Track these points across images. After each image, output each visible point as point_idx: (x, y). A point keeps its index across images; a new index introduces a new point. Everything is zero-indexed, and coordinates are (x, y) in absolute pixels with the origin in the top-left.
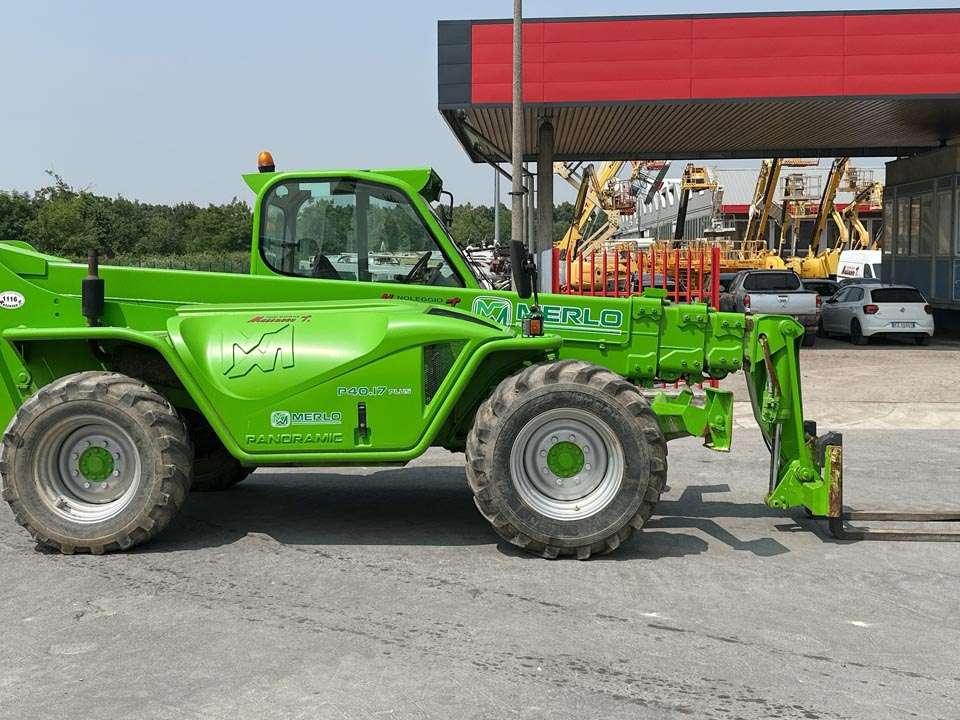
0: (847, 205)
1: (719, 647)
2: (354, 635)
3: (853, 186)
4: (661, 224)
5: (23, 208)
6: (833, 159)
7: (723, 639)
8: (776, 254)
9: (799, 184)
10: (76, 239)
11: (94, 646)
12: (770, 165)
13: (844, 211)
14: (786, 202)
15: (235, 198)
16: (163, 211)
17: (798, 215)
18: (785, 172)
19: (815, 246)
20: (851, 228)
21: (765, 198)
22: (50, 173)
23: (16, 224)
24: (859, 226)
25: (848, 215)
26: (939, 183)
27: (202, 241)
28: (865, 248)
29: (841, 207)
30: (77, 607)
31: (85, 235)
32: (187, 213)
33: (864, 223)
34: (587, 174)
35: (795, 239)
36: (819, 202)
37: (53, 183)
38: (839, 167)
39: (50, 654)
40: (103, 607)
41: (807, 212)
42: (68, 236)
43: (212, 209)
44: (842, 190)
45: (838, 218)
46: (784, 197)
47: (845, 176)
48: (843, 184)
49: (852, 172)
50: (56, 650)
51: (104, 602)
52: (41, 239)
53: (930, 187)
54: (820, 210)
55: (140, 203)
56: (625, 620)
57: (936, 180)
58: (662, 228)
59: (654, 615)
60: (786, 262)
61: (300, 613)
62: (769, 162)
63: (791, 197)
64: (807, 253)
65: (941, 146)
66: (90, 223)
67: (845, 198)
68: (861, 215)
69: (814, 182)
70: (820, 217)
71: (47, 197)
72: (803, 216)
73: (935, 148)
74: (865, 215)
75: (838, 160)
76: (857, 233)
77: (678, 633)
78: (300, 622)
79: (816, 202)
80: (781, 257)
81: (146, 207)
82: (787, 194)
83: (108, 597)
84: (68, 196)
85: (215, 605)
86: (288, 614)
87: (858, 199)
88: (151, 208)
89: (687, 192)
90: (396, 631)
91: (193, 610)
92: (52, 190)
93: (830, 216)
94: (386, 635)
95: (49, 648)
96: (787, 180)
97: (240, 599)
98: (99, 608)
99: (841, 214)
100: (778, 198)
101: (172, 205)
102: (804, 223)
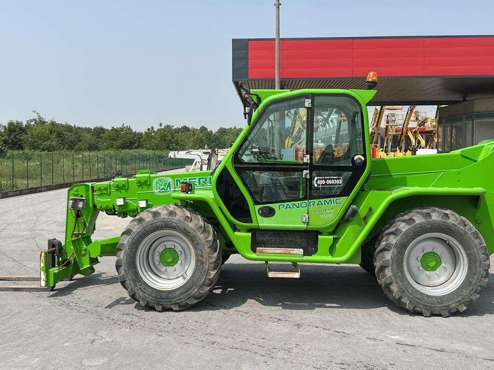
0: (414, 128)
1: (438, 355)
2: (244, 352)
3: (417, 119)
4: (327, 137)
5: (21, 129)
6: (408, 106)
7: (438, 350)
8: (382, 151)
9: (393, 118)
10: (47, 143)
11: (106, 360)
12: (379, 109)
13: (413, 131)
14: (387, 126)
15: (123, 124)
16: (88, 130)
17: (392, 133)
18: (386, 112)
19: (400, 147)
20: (416, 138)
21: (377, 125)
22: (35, 112)
23: (18, 137)
24: (420, 138)
25: (415, 132)
26: (466, 118)
27: (108, 144)
28: (423, 148)
29: (411, 129)
30: (90, 336)
31: (51, 141)
32: (100, 131)
33: (422, 136)
34: (296, 113)
35: (390, 144)
36: (402, 127)
37: (35, 117)
38: (411, 110)
39: (83, 366)
40: (104, 337)
41: (396, 131)
42: (43, 142)
43: (113, 129)
44: (412, 121)
45: (410, 134)
46: (386, 124)
47: (413, 115)
48: (413, 118)
49: (417, 112)
50: (86, 362)
51: (103, 333)
52: (30, 143)
53: (461, 119)
54: (402, 130)
55: (76, 126)
56: (382, 340)
57: (464, 116)
58: (327, 138)
59: (396, 337)
60: (387, 155)
61: (211, 339)
62: (379, 108)
63: (390, 124)
64: (397, 150)
65: (463, 101)
66: (53, 136)
67: (413, 124)
68: (421, 133)
69: (400, 117)
70: (402, 133)
71: (33, 123)
72: (394, 133)
73: (461, 101)
74: (422, 133)
75: (411, 107)
76: (419, 141)
77: (413, 347)
78: (212, 344)
79: (400, 127)
80: (385, 152)
81: (79, 128)
82: (387, 123)
83: (105, 330)
84: (42, 123)
85: (164, 335)
86: (204, 339)
87: (419, 125)
88: (82, 128)
89: (341, 121)
90: (265, 348)
91: (153, 337)
92: (35, 120)
93: (407, 133)
94: (261, 351)
95: (81, 362)
96: (388, 116)
97: (176, 331)
98: (102, 336)
99: (411, 132)
100: (383, 124)
101: (92, 128)
102: (395, 137)
